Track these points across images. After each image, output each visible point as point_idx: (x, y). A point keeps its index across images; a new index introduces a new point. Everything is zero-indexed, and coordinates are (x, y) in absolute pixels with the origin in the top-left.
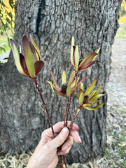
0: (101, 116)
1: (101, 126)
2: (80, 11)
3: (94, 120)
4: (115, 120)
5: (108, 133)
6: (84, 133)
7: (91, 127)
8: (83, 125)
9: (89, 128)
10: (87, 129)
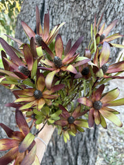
0: (90, 140)
1: (89, 150)
2: (76, 33)
3: (82, 143)
4: (111, 141)
5: (99, 154)
6: (69, 154)
7: (77, 149)
8: (69, 146)
9: (75, 150)
10: (73, 150)
